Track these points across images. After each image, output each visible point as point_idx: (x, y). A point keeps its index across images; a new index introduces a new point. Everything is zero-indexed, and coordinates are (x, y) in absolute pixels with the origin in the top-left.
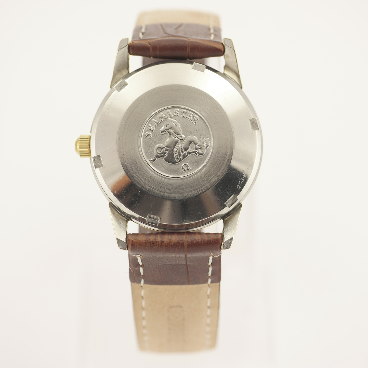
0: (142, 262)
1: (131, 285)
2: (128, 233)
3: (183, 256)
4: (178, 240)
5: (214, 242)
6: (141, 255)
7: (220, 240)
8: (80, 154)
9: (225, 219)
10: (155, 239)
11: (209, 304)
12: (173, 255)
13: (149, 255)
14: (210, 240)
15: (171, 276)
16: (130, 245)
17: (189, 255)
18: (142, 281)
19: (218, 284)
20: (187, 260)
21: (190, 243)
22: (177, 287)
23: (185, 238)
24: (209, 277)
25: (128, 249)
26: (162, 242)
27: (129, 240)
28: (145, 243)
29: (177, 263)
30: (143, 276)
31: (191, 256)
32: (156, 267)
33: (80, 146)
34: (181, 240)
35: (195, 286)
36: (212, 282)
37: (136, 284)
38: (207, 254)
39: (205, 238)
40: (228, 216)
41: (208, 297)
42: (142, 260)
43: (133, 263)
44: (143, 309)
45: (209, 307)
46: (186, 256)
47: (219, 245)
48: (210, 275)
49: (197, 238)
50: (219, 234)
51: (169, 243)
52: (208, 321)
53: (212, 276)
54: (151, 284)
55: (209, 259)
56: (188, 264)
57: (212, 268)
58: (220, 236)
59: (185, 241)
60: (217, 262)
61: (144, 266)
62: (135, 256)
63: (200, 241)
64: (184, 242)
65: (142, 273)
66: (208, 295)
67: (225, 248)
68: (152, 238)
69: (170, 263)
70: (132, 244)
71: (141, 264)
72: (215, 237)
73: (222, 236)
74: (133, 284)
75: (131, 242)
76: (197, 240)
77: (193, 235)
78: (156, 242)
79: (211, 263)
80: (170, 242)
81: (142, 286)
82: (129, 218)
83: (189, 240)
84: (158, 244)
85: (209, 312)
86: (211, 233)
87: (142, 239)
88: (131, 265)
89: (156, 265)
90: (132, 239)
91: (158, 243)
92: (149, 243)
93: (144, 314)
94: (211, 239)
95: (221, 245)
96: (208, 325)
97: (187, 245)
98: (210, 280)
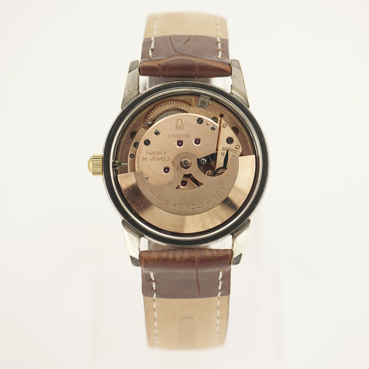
0: (154, 277)
1: (144, 298)
2: (141, 250)
3: (194, 272)
4: (189, 256)
5: (224, 258)
6: (154, 272)
7: (230, 257)
8: (93, 173)
9: (234, 235)
10: (167, 256)
11: (218, 315)
12: (184, 271)
13: (161, 271)
14: (220, 257)
15: (183, 291)
16: (143, 262)
17: (200, 271)
18: (155, 294)
19: (228, 296)
20: (198, 276)
21: (201, 259)
22: (188, 300)
23: (196, 255)
24: (219, 290)
25: (141, 265)
26: (174, 259)
27: (142, 257)
28: (158, 260)
29: (189, 279)
30: (155, 290)
31: (201, 271)
32: (168, 282)
33: (93, 165)
34: (192, 257)
35: (206, 299)
36: (221, 295)
37: (148, 297)
38: (217, 270)
39: (216, 254)
40: (237, 232)
41: (218, 309)
42: (155, 276)
43: (146, 279)
44: (155, 320)
45: (218, 318)
46: (197, 272)
47: (229, 261)
48: (220, 289)
49: (207, 255)
50: (229, 250)
51: (181, 260)
52: (218, 329)
53: (221, 290)
54: (163, 298)
55: (219, 274)
56: (199, 279)
57: (222, 282)
58: (230, 252)
59: (197, 258)
60: (227, 277)
61: (156, 281)
62: (148, 272)
63: (210, 257)
64: (195, 259)
65: (154, 288)
66: (217, 307)
67: (235, 263)
68: (164, 255)
69: (182, 279)
70: (145, 262)
71: (153, 279)
72: (224, 253)
73: (231, 253)
74: (145, 297)
75: (144, 259)
76: (208, 256)
77: (204, 251)
78: (168, 259)
79: (221, 278)
80: (182, 258)
81: (154, 300)
82: (141, 235)
83: (200, 257)
84: (171, 261)
85: (218, 321)
86: (221, 249)
87: (154, 255)
88: (144, 280)
89: (168, 280)
90: (145, 256)
91: (169, 260)
92: (161, 260)
93: (156, 324)
94: (221, 255)
95: (230, 261)
96: (217, 333)
97: (199, 261)
98: (219, 294)
